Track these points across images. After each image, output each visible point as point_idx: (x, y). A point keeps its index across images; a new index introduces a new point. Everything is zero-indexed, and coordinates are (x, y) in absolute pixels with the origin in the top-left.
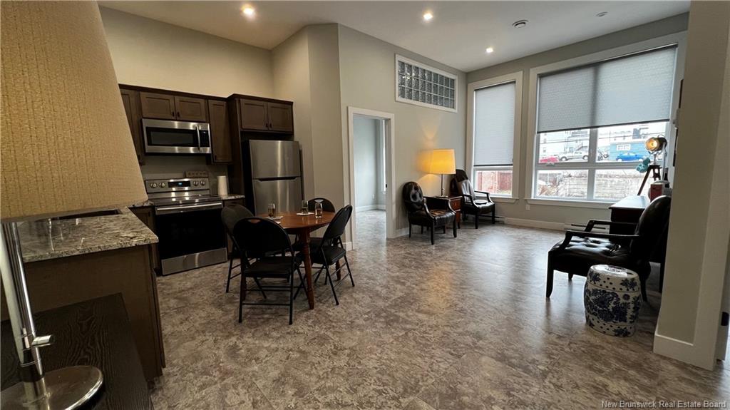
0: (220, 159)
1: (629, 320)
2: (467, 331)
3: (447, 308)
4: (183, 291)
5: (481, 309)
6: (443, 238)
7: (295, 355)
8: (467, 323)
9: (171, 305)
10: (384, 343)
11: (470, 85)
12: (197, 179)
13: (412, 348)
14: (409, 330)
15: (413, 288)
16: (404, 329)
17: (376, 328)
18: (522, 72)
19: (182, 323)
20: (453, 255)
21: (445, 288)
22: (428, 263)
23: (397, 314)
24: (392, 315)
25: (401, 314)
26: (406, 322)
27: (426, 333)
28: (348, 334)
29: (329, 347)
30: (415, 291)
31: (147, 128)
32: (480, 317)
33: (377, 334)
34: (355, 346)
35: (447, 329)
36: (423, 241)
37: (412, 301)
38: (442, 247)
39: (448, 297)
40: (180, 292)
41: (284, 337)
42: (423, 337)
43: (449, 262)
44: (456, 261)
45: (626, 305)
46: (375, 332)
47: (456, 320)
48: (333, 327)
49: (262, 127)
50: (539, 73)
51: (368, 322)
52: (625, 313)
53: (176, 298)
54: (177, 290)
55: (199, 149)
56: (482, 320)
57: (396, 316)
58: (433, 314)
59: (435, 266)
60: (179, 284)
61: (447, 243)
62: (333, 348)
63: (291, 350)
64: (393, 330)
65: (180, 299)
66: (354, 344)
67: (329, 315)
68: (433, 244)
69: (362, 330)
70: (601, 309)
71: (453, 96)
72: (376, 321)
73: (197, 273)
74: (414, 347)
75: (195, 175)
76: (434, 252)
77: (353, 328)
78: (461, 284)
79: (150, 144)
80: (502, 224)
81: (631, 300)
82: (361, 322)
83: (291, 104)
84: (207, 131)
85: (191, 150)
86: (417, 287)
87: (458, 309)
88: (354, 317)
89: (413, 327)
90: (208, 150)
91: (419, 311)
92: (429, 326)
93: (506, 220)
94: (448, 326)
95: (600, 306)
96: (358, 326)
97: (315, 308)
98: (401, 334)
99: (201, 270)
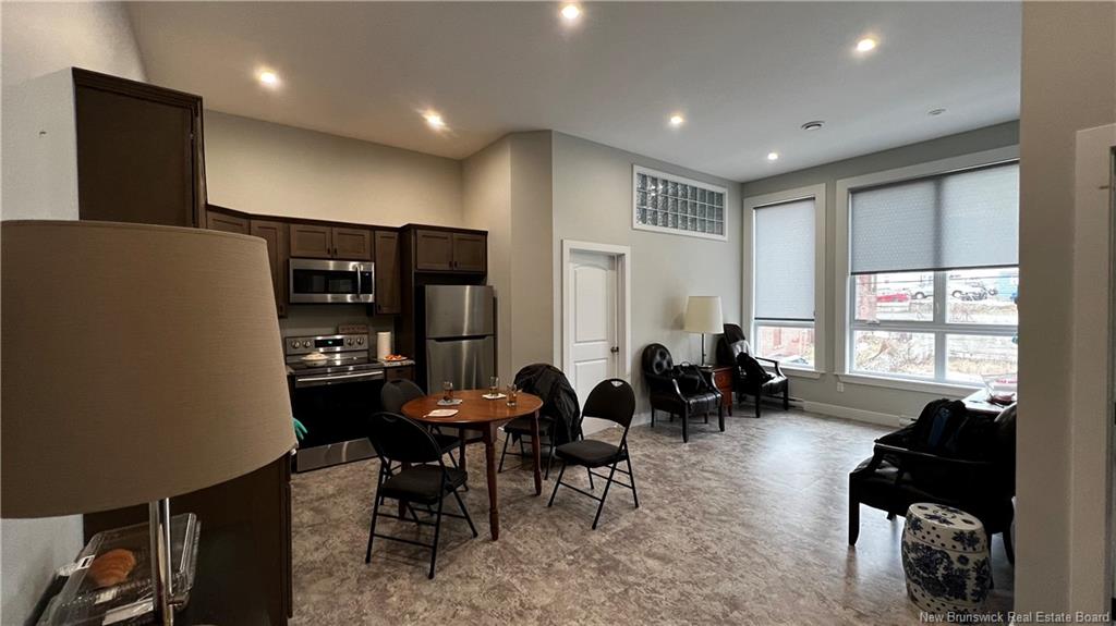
0: (385, 310)
1: (969, 597)
2: (717, 594)
3: (693, 553)
4: (322, 498)
5: (745, 559)
6: (702, 431)
7: (466, 612)
8: (719, 581)
9: (305, 520)
10: (591, 603)
11: (745, 200)
12: (352, 336)
13: (630, 614)
14: (631, 585)
15: (646, 516)
16: (624, 583)
17: (584, 578)
18: (824, 185)
19: (317, 549)
20: (714, 463)
21: (694, 518)
22: (674, 474)
23: (617, 557)
24: (610, 558)
25: (622, 558)
26: (629, 571)
27: (656, 592)
28: (542, 584)
29: (514, 603)
30: (648, 520)
31: (295, 271)
32: (741, 572)
33: (584, 588)
34: (549, 605)
35: (688, 588)
36: (671, 436)
37: (642, 537)
38: (700, 447)
39: (696, 535)
40: (317, 500)
41: (451, 582)
42: (650, 598)
43: (706, 474)
44: (717, 473)
45: (963, 574)
46: (580, 584)
47: (703, 574)
48: (522, 571)
49: (444, 267)
50: (850, 186)
51: (574, 566)
52: (964, 586)
53: (311, 509)
54: (314, 497)
55: (358, 297)
56: (742, 576)
57: (614, 560)
58: (670, 561)
59: (683, 479)
60: (318, 487)
61: (708, 440)
62: (518, 604)
63: (460, 604)
64: (607, 583)
65: (317, 511)
66: (548, 601)
67: (517, 551)
68: (685, 441)
69: (561, 580)
70: (925, 575)
71: (721, 216)
72: (584, 566)
73: (342, 470)
74: (634, 612)
75: (351, 331)
76: (686, 456)
77: (550, 574)
78: (720, 514)
79: (296, 291)
80: (800, 411)
81: (971, 565)
82: (562, 566)
83: (485, 233)
84: (371, 273)
85: (349, 298)
86: (653, 515)
87: (708, 555)
88: (554, 557)
89: (636, 581)
90: (371, 299)
91: (649, 555)
92: (661, 581)
93: (806, 404)
94: (688, 582)
95: (924, 572)
96: (558, 572)
97: (500, 539)
98: (617, 591)
99: (349, 467)
